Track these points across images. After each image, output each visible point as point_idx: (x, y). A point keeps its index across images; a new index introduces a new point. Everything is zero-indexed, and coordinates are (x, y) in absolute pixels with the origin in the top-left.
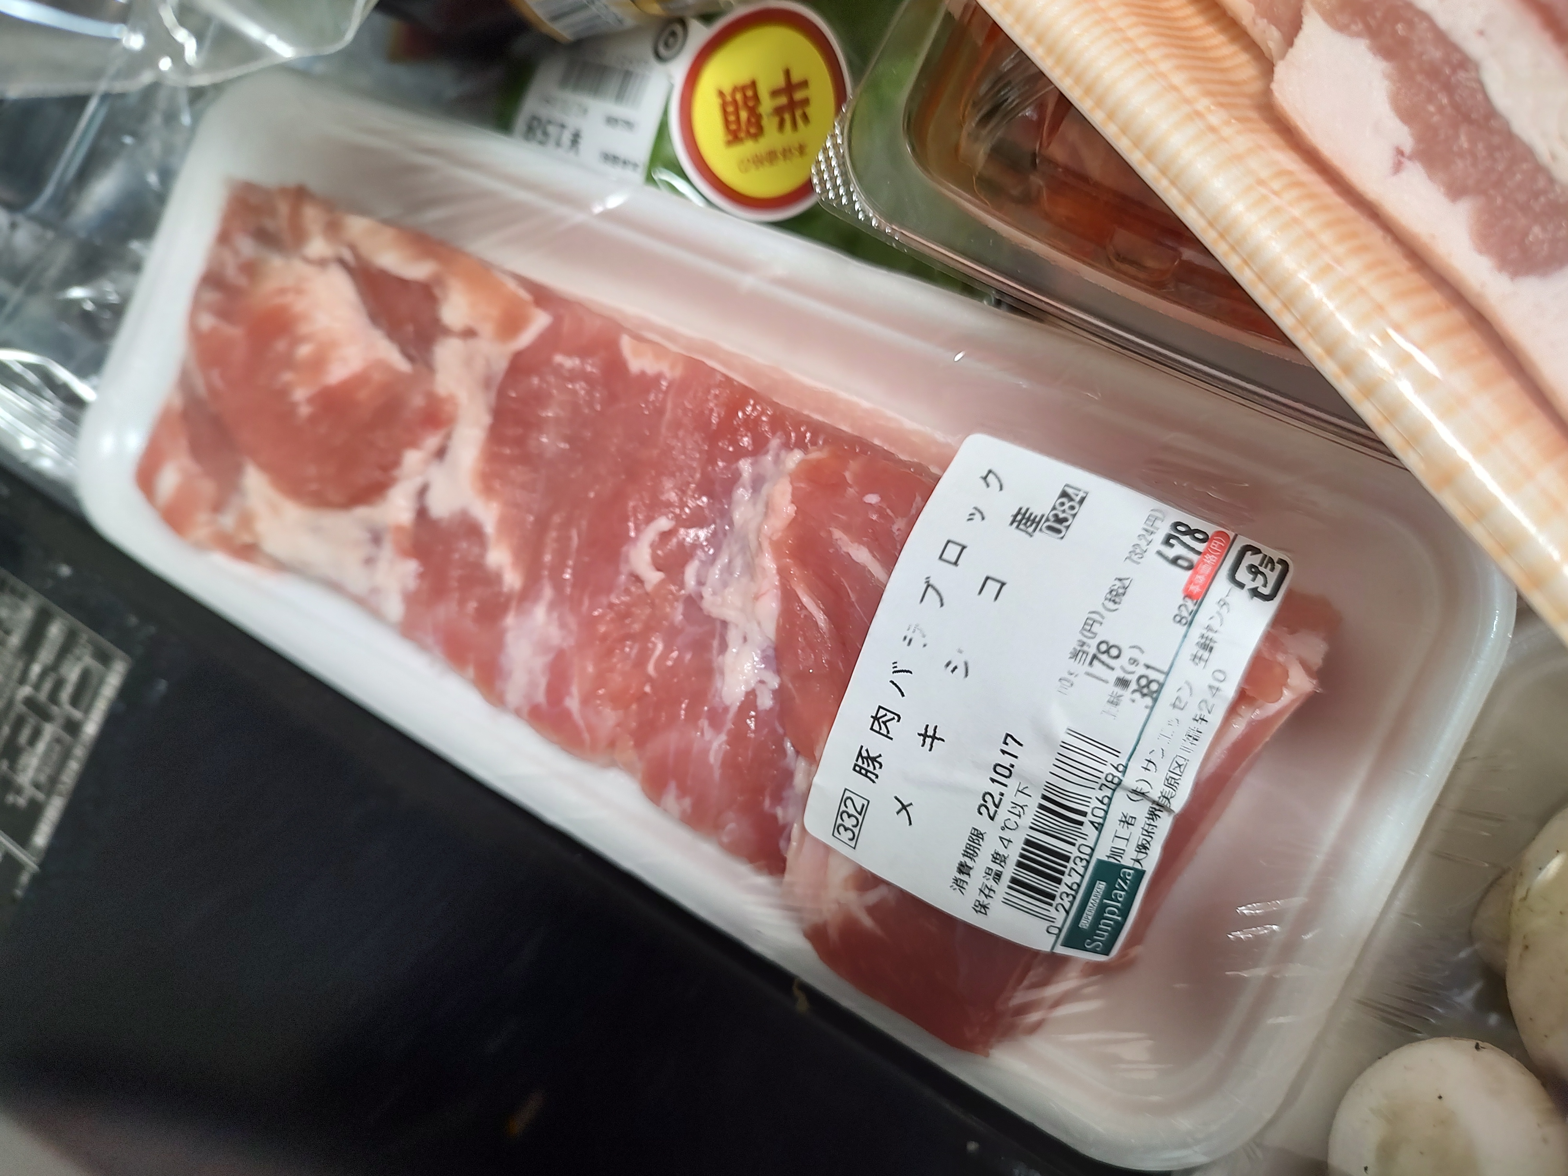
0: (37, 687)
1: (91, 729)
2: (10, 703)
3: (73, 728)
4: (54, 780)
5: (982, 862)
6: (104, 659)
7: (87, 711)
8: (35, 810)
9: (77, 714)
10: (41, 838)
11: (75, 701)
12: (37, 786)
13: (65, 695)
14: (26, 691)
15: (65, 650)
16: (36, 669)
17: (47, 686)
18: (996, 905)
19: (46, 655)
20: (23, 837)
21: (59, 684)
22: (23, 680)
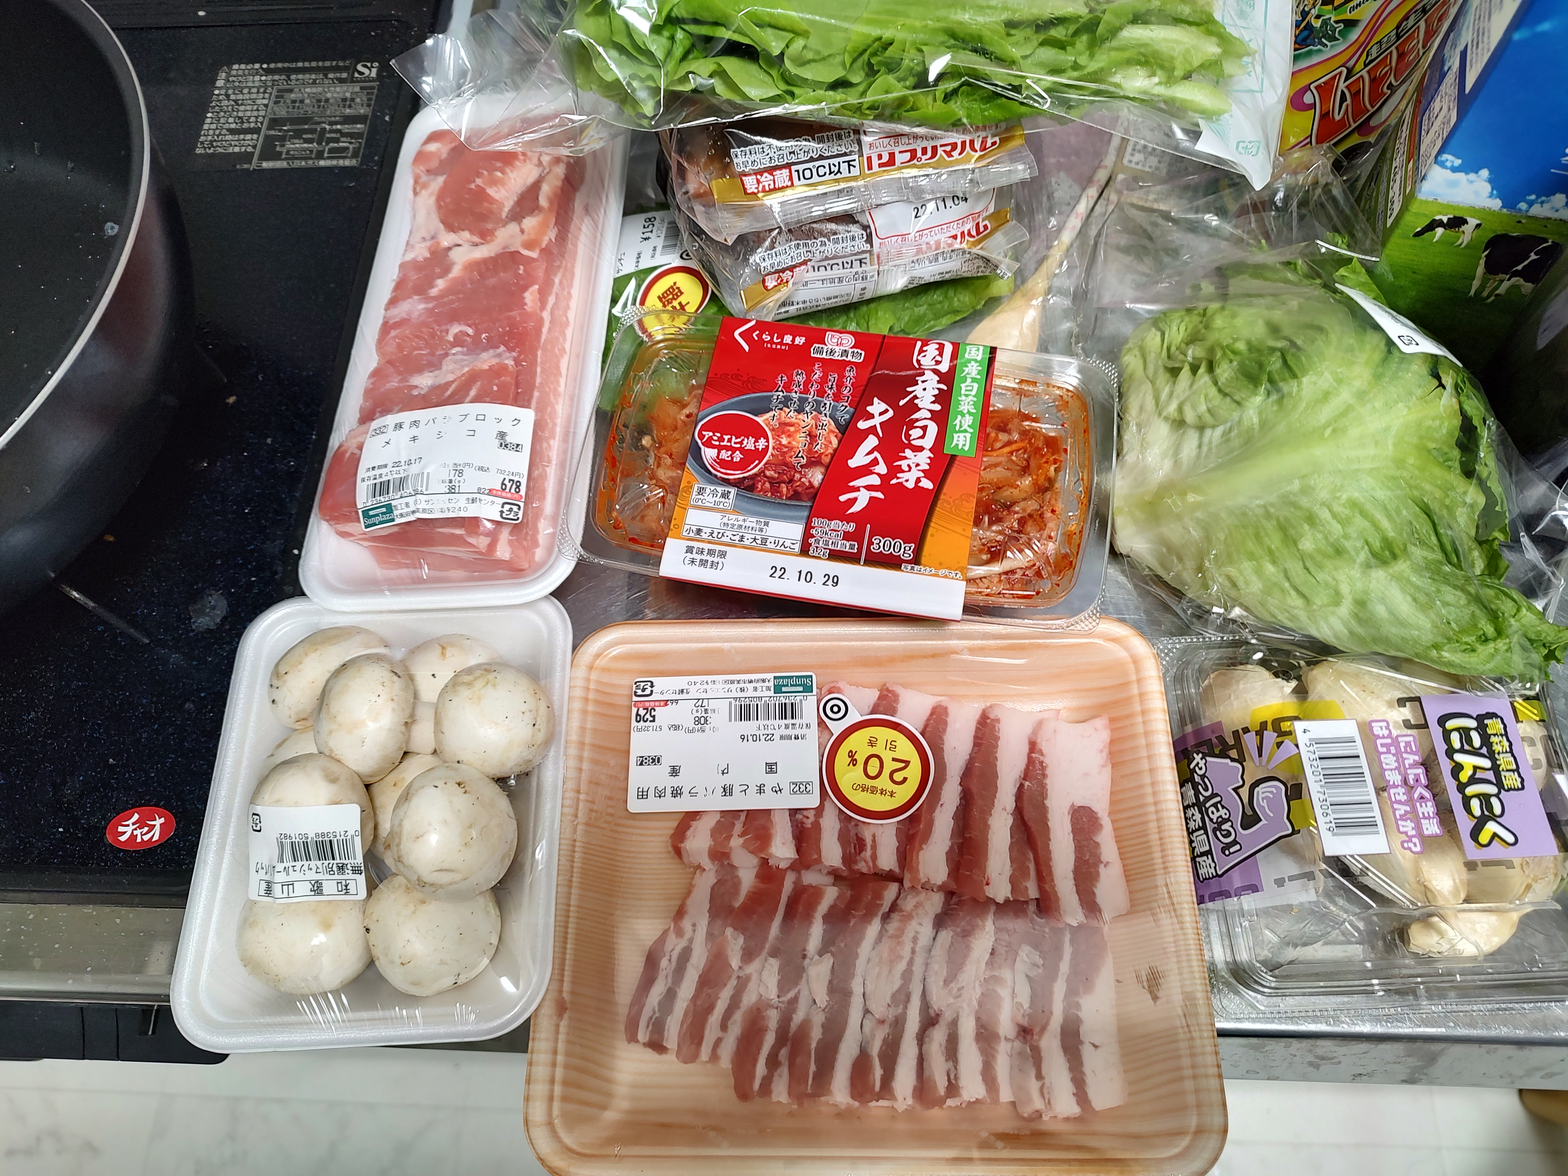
0: (331, 131)
1: (322, 163)
2: (320, 123)
3: (320, 155)
4: (294, 158)
5: (377, 472)
6: (355, 155)
7: (329, 158)
8: (277, 157)
9: (326, 155)
10: (265, 165)
11: (331, 151)
12: (288, 153)
13: (332, 145)
14: (328, 127)
15: (351, 135)
16: (339, 127)
17: (333, 135)
18: (367, 483)
19: (346, 128)
20: (263, 157)
21: (337, 141)
22: (331, 123)
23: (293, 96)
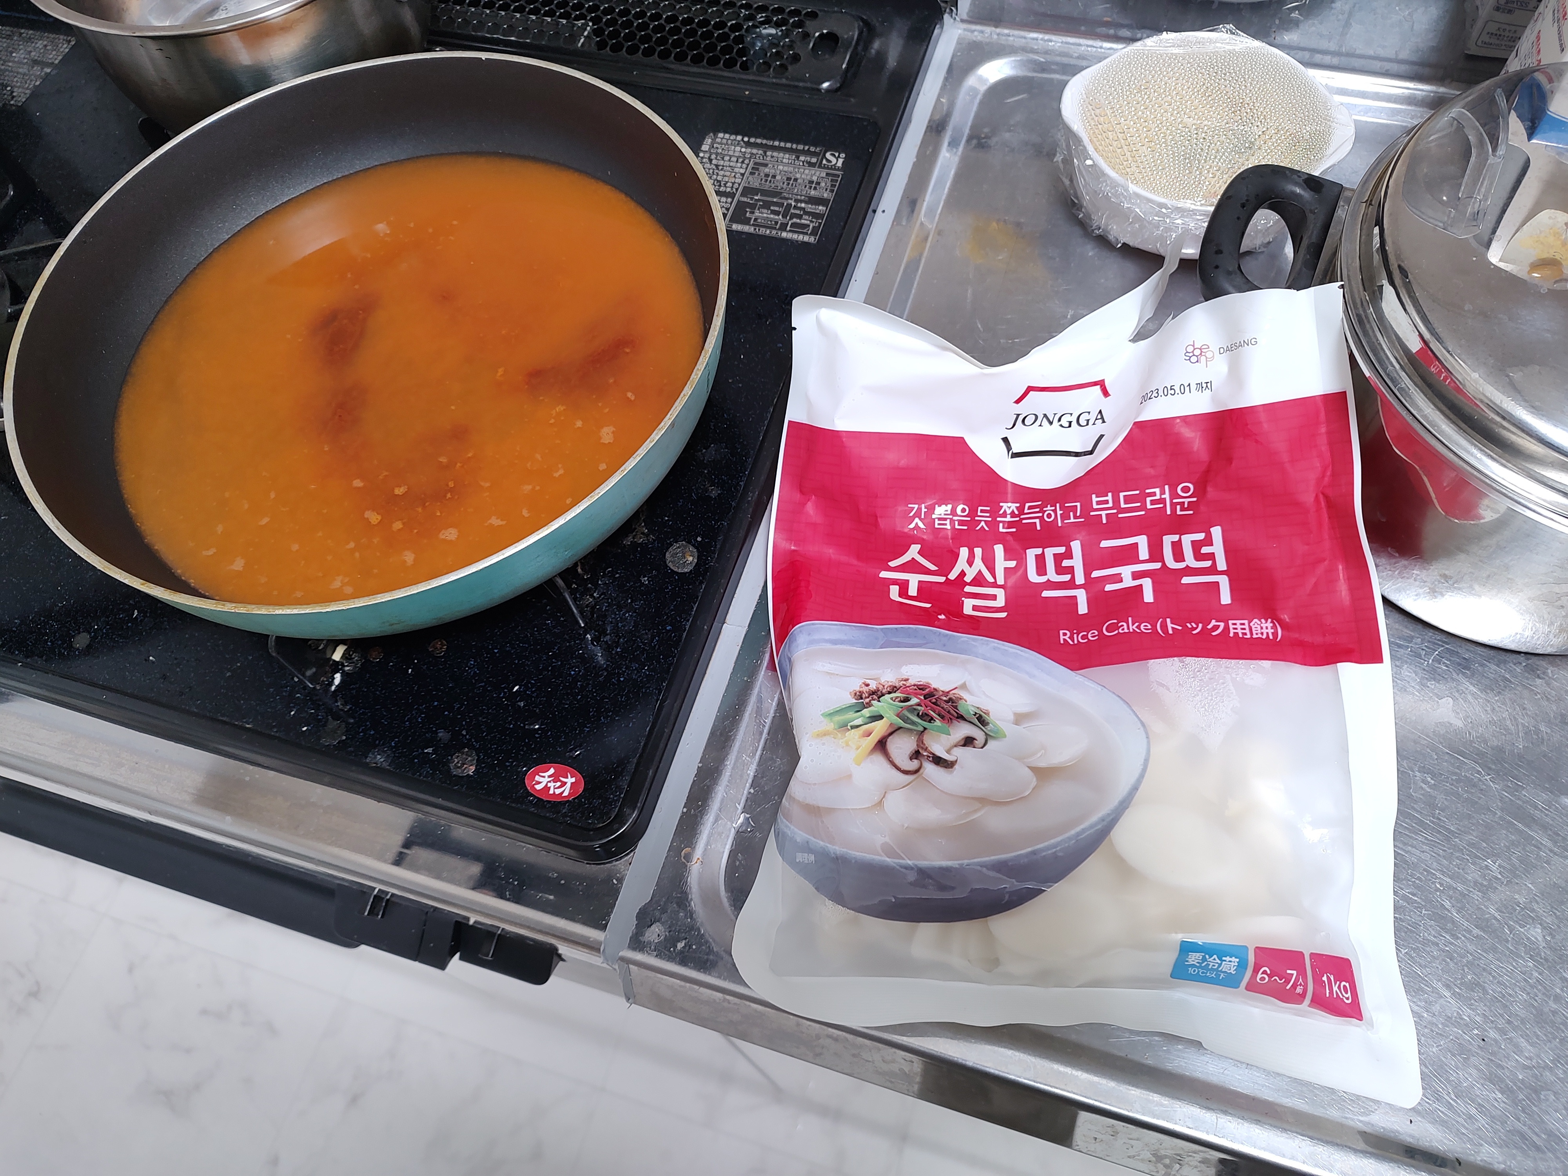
0: (796, 208)
4: (761, 226)
22: (797, 201)
23: (767, 170)
